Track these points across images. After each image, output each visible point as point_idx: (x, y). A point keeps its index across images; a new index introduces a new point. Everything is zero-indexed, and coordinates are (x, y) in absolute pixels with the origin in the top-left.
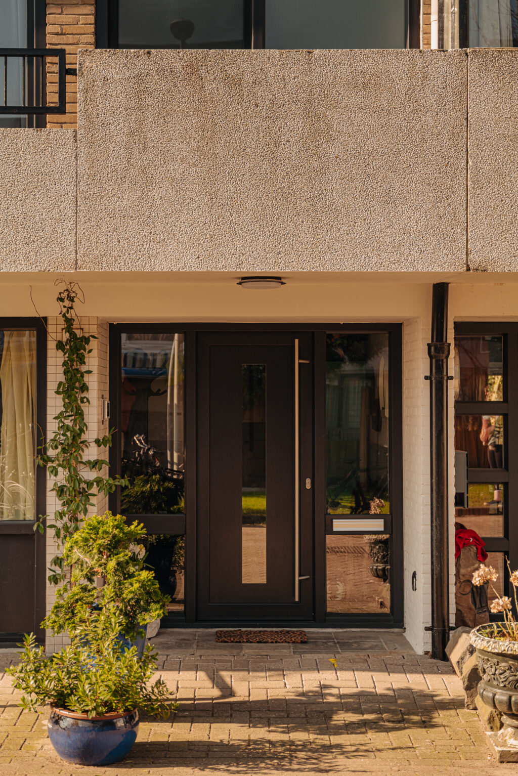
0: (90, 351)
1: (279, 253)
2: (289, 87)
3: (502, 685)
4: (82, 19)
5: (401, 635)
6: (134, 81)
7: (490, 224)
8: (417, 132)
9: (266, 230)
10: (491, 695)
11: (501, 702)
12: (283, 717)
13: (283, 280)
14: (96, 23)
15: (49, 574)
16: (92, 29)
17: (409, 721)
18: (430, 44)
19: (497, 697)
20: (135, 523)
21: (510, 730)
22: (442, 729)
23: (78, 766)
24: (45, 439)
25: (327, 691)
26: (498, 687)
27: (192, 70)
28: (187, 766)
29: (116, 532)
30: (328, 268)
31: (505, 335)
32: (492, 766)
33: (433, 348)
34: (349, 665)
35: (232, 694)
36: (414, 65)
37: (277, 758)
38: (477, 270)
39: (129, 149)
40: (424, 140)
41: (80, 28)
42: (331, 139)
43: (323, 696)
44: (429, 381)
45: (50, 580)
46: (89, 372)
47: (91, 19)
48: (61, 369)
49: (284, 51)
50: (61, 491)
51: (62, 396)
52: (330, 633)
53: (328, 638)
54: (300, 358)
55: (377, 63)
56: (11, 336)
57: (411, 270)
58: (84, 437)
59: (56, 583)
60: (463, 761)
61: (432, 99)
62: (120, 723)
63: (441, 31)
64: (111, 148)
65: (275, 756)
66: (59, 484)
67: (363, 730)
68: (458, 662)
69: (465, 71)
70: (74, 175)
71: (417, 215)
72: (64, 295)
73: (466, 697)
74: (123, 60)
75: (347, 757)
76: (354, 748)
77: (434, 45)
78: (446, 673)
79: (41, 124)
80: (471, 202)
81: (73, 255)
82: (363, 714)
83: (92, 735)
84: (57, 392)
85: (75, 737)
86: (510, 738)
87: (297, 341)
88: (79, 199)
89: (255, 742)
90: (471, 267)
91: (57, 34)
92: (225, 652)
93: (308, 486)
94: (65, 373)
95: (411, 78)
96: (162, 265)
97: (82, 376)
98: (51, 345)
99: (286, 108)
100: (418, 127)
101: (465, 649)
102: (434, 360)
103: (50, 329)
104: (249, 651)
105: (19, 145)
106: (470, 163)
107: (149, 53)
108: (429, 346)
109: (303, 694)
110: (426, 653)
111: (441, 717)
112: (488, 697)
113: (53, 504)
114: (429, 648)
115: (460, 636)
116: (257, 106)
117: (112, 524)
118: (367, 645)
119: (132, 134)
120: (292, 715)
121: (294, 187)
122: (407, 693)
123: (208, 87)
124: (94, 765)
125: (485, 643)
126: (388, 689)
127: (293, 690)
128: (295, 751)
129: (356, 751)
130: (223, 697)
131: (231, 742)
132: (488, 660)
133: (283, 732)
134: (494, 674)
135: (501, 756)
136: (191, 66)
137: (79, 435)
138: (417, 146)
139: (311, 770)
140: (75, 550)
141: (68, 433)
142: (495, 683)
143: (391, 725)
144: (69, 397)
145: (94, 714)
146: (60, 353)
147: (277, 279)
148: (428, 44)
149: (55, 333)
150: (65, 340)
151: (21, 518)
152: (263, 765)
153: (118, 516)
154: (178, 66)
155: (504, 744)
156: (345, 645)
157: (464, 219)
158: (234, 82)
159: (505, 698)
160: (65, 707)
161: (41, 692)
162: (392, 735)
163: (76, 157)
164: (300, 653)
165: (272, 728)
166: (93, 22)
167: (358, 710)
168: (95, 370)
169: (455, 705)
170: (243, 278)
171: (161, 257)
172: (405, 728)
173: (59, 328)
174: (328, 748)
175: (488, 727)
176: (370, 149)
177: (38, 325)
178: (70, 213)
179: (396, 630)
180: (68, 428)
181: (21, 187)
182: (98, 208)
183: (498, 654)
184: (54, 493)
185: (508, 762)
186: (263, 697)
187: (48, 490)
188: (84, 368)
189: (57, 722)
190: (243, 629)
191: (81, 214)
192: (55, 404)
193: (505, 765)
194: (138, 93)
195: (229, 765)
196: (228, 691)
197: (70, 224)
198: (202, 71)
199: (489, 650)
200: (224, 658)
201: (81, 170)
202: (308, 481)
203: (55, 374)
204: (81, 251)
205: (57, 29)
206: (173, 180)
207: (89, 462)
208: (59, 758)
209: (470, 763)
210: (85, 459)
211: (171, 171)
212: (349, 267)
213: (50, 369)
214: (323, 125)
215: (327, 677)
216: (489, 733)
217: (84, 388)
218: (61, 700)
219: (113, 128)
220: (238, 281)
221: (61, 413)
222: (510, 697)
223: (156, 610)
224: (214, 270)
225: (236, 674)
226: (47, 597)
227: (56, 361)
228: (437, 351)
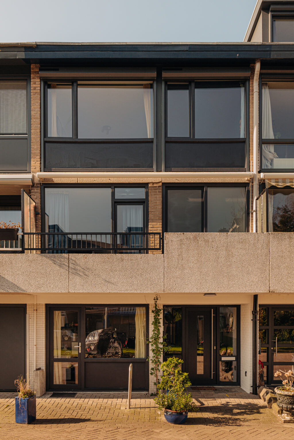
0: (161, 313)
1: (219, 288)
2: (221, 243)
3: (285, 403)
4: (158, 224)
5: (240, 388)
6: (179, 241)
7: (275, 280)
8: (256, 255)
9: (215, 281)
10: (282, 406)
11: (285, 407)
12: (219, 411)
13: (216, 294)
14: (162, 225)
15: (150, 372)
16: (161, 226)
17: (254, 412)
18: (253, 230)
19: (283, 406)
20: (180, 360)
21: (286, 415)
22: (263, 414)
23: (173, 424)
24: (149, 336)
25: (229, 404)
26: (284, 403)
27: (195, 238)
28: (202, 424)
29: (176, 362)
30: (232, 292)
31: (268, 308)
32: (282, 424)
33: (254, 312)
34: (231, 396)
35: (204, 405)
36: (255, 237)
37: (225, 422)
38: (272, 292)
39: (178, 259)
40: (258, 257)
41: (158, 226)
42: (233, 257)
43: (228, 405)
44: (252, 321)
45: (150, 373)
46: (161, 319)
47: (161, 223)
48: (153, 318)
49: (220, 233)
50: (153, 350)
51: (153, 325)
52: (221, 387)
53: (221, 388)
54: (213, 314)
55: (245, 236)
56: (138, 309)
57: (254, 292)
58: (159, 336)
59: (152, 375)
60: (274, 423)
61: (260, 246)
62: (184, 413)
63: (257, 227)
64: (173, 259)
65: (224, 422)
66: (153, 349)
67: (243, 414)
68: (263, 396)
69: (269, 238)
70: (163, 267)
71: (256, 277)
72: (155, 298)
73: (268, 405)
74: (177, 235)
75: (243, 422)
76: (243, 419)
77: (254, 231)
78: (257, 398)
79: (147, 253)
80: (271, 274)
81: (163, 288)
82: (241, 410)
83: (177, 417)
84: (152, 324)
85: (173, 417)
86: (286, 416)
87: (212, 310)
88: (165, 273)
89: (216, 418)
90: (270, 291)
91: (152, 227)
92: (197, 393)
93: (215, 348)
94: (154, 319)
95: (254, 240)
96: (187, 291)
97: (159, 320)
98: (150, 311)
99: (221, 248)
100: (256, 253)
101: (265, 392)
102: (254, 316)
103: (150, 307)
104: (203, 392)
105: (149, 259)
106: (270, 263)
107: (184, 233)
108: (253, 311)
109: (222, 404)
110: (251, 393)
111: (261, 410)
112: (281, 406)
113: (151, 354)
114: (252, 392)
115: (262, 389)
116: (213, 248)
117: (175, 360)
118: (233, 390)
119: (179, 255)
120: (222, 410)
121: (223, 270)
122: (250, 404)
123: (200, 243)
124: (178, 424)
125: (281, 392)
126: (245, 403)
127: (220, 403)
128: (228, 420)
129: (244, 420)
130: (201, 405)
131: (210, 418)
132: (281, 396)
133: (222, 415)
134: (283, 400)
135: (284, 421)
136: (195, 237)
137: (158, 335)
138: (256, 259)
139: (235, 425)
140: (164, 367)
141: (156, 335)
142: (283, 402)
143: (249, 413)
144: (156, 325)
145: (179, 411)
146: (153, 313)
147: (214, 294)
148: (252, 230)
149: (152, 308)
150: (154, 310)
151: (141, 357)
152: (222, 424)
153: (177, 358)
154: (192, 237)
155: (285, 418)
156: (227, 391)
157: (268, 278)
158: (207, 241)
159: (286, 406)
160: (171, 409)
161: (163, 405)
162: (251, 415)
163: (164, 262)
164: (217, 393)
165: (218, 414)
166: (161, 224)
167: (239, 409)
168: (162, 318)
169: (264, 407)
170: (205, 294)
171: (187, 289)
172: (253, 414)
173: (152, 307)
174: (237, 419)
175: (278, 414)
176: (243, 259)
177: (147, 306)
178: (162, 277)
179: (238, 386)
180: (156, 334)
181: (149, 270)
182: (170, 275)
183: (284, 395)
184: (151, 351)
185: (286, 423)
186: (212, 405)
187: (150, 350)
188: (159, 318)
189: (167, 413)
190: (198, 386)
191: (165, 277)
192: (151, 327)
193: (285, 424)
194: (181, 244)
195: (213, 424)
196: (202, 404)
197: (162, 280)
198: (198, 238)
199: (282, 394)
200: (197, 394)
201: (165, 265)
202: (215, 347)
203: (152, 319)
204: (165, 287)
205: (152, 226)
206: (190, 268)
207: (161, 343)
208: (167, 422)
209: (276, 423)
210: (159, 342)
211: (190, 265)
212: (237, 291)
213: (150, 318)
214: (231, 253)
215: (228, 400)
216: (279, 415)
217: (159, 323)
218: (169, 407)
219: (174, 254)
220: (204, 294)
221: (154, 330)
222: (287, 406)
223: (189, 383)
224: (201, 292)
225: (202, 399)
226: (150, 378)
227: (152, 316)
228: (254, 313)
